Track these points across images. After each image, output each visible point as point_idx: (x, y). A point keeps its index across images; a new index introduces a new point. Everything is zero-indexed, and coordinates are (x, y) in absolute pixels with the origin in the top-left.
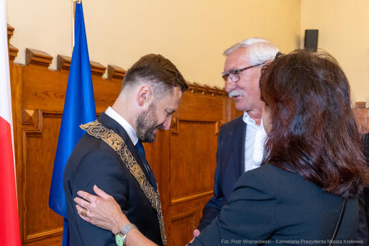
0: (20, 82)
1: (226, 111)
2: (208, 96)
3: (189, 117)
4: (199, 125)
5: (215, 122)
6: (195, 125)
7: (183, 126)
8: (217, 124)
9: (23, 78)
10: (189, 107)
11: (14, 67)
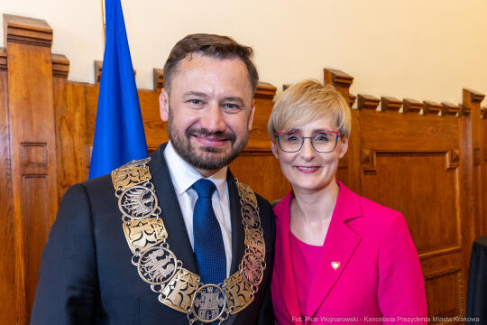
0: (82, 107)
1: (465, 137)
2: (430, 117)
3: (395, 147)
4: (415, 158)
5: (445, 153)
6: (407, 159)
7: (385, 160)
8: (447, 155)
9: (86, 102)
10: (395, 133)
11: (69, 87)
